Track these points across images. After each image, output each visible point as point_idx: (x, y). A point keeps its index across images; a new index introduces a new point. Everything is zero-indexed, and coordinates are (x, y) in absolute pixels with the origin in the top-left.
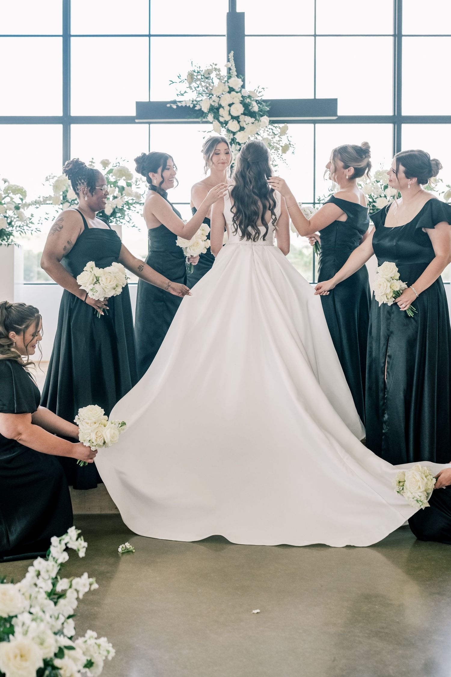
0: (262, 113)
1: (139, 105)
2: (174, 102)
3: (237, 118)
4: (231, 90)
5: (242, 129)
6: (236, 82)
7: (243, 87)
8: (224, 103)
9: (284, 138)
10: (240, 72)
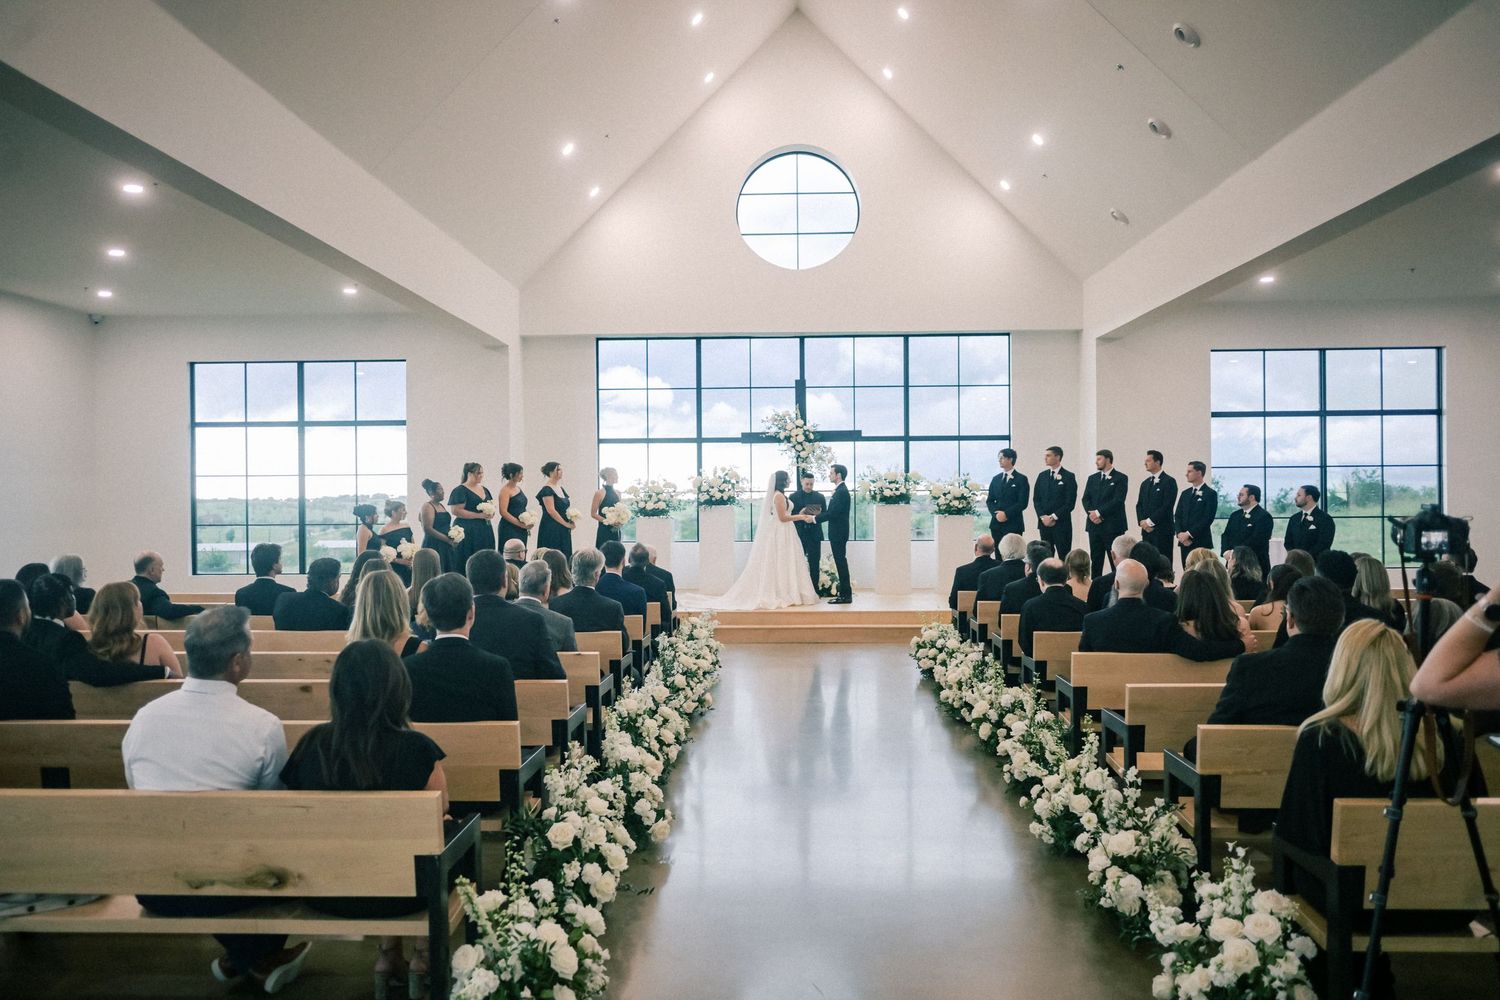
0: (815, 440)
1: (743, 434)
2: (764, 433)
3: (801, 443)
4: (797, 427)
5: (804, 449)
6: (800, 422)
7: (805, 424)
8: (793, 434)
9: (829, 454)
10: (803, 416)
